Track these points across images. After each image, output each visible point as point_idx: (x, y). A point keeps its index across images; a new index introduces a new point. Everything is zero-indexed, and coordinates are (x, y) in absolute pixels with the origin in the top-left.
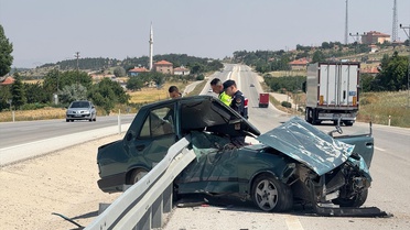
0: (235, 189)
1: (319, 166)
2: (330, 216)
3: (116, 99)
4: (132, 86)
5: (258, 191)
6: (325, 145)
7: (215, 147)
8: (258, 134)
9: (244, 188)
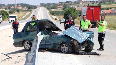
0: (55, 47)
1: (80, 40)
2: (83, 55)
3: (6, 16)
4: (10, 13)
5: (62, 47)
6: (81, 34)
7: (49, 34)
8: (61, 31)
9: (58, 46)
